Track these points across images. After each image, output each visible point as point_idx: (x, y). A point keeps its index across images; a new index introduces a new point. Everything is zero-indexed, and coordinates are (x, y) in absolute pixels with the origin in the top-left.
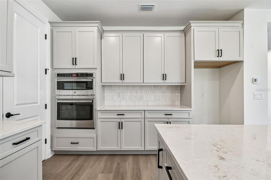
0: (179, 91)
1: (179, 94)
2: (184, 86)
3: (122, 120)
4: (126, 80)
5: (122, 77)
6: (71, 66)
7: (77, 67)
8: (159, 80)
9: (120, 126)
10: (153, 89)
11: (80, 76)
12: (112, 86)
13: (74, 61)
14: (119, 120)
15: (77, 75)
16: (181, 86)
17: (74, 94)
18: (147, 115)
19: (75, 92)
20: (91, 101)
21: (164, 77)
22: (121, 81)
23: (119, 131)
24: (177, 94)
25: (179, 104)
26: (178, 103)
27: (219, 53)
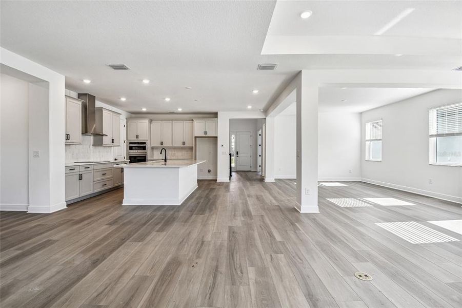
4: (164, 145)
5: (162, 143)
6: (135, 139)
7: (138, 139)
10: (178, 149)
11: (140, 143)
12: (156, 148)
13: (137, 137)
15: (138, 143)
19: (137, 151)
20: (144, 158)
21: (184, 143)
22: (161, 146)
27: (205, 133)
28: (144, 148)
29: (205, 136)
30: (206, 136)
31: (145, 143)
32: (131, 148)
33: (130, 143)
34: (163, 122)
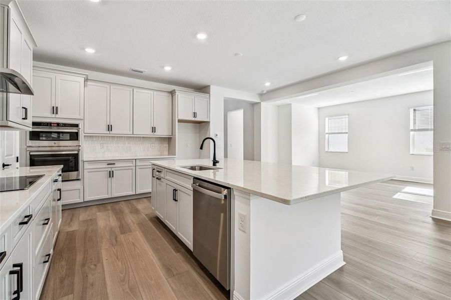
0: (167, 142)
1: (167, 145)
2: (171, 138)
3: (113, 169)
4: (114, 132)
5: (110, 128)
6: (49, 114)
7: (57, 116)
8: (148, 132)
9: (111, 175)
10: (142, 140)
11: (62, 126)
12: (93, 136)
13: (55, 110)
14: (110, 170)
15: (58, 125)
16: (169, 138)
17: (54, 145)
18: (138, 163)
19: (55, 143)
20: (76, 152)
21: (154, 130)
22: (108, 132)
23: (110, 179)
24: (165, 145)
25: (167, 154)
26: (166, 152)
27: (195, 115)
28: (75, 137)
29: (193, 119)
30: (196, 119)
31: (77, 126)
32: (34, 136)
33: (34, 124)
34: (113, 87)
